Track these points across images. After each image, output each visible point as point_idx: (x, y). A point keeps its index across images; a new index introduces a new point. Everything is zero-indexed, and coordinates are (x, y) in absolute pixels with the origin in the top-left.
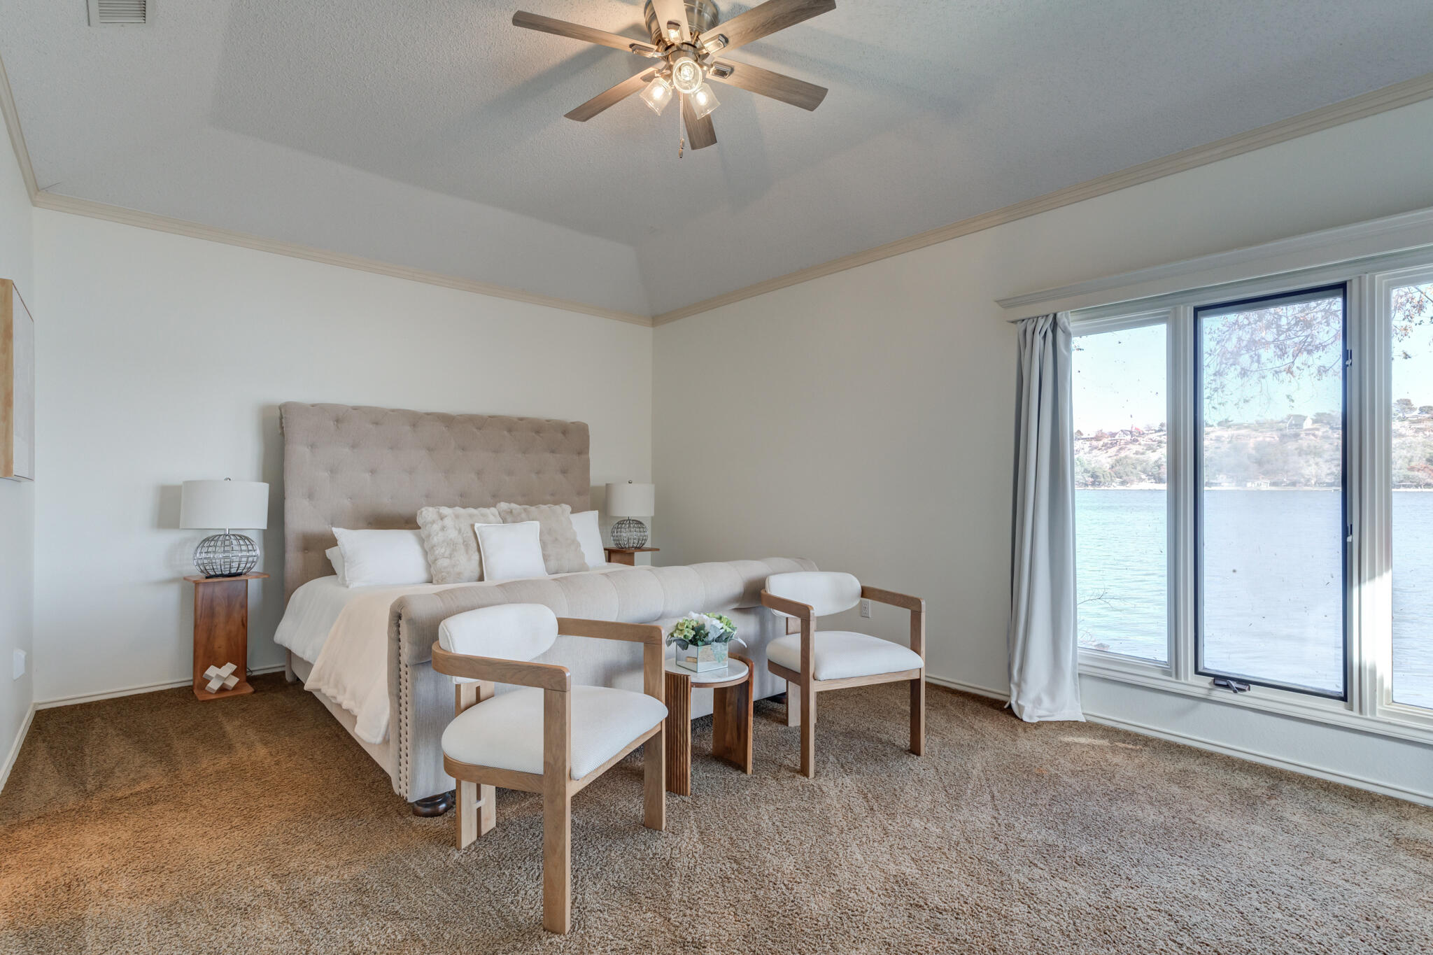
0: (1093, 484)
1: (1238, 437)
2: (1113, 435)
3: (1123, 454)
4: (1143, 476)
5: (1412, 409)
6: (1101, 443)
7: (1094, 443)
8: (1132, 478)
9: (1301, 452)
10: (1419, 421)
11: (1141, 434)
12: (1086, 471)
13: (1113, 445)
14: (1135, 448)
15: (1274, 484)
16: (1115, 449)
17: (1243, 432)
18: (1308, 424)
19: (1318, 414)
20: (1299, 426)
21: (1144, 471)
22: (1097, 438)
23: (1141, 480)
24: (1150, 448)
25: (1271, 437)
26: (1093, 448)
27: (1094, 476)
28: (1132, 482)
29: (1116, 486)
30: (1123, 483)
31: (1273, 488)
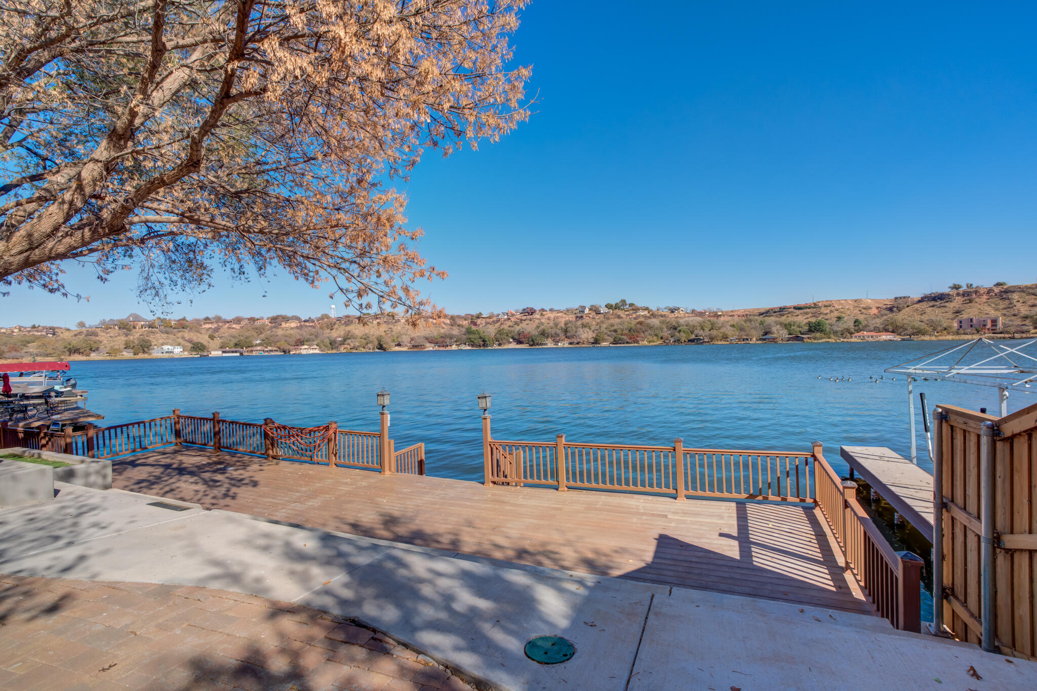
0: (484, 345)
1: (557, 318)
2: (498, 315)
3: (502, 327)
4: (511, 340)
5: (626, 305)
6: (491, 320)
7: (488, 320)
8: (504, 341)
9: (584, 326)
10: (628, 311)
11: (513, 315)
12: (481, 338)
13: (498, 321)
14: (509, 323)
15: (571, 343)
16: (499, 324)
17: (560, 314)
18: (587, 311)
19: (592, 306)
20: (583, 312)
21: (512, 338)
22: (489, 318)
23: (510, 343)
24: (516, 323)
25: (572, 318)
26: (487, 323)
27: (484, 341)
28: (505, 344)
29: (496, 347)
30: (500, 345)
31: (570, 346)
